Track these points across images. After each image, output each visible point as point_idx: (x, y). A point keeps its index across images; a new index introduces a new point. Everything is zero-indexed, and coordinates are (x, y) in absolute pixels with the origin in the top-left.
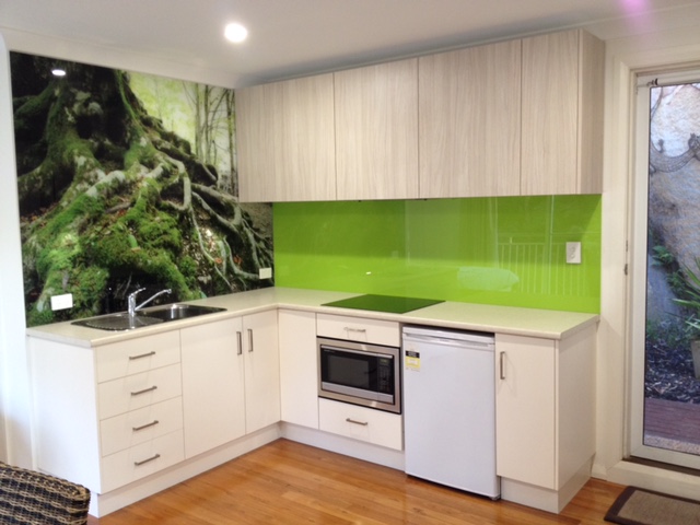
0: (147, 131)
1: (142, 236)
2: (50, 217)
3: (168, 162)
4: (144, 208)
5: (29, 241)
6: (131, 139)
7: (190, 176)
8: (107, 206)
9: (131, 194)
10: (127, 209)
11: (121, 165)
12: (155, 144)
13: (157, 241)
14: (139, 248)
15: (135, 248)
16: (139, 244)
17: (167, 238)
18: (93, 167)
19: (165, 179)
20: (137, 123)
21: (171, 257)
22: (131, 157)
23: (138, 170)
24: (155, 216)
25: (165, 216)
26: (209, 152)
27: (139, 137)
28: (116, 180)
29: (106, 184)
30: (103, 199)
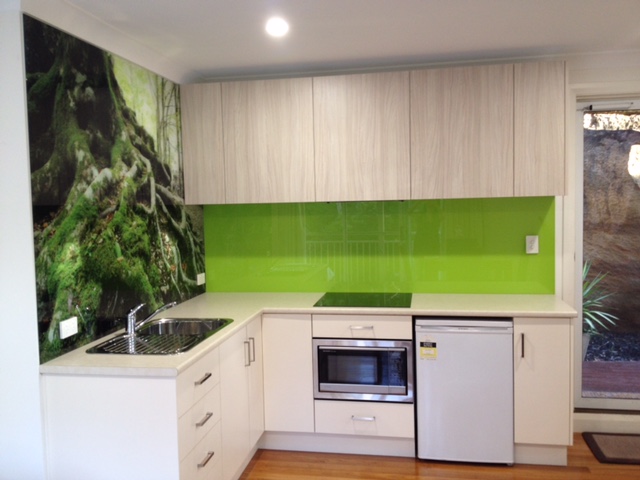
0: (126, 125)
1: (125, 242)
2: (58, 223)
3: (140, 159)
4: (126, 211)
6: (116, 133)
7: (154, 176)
8: (100, 210)
9: (116, 195)
10: (113, 212)
11: (109, 162)
12: (132, 139)
13: (134, 249)
14: (122, 258)
16: (122, 253)
18: (89, 164)
19: (139, 179)
20: (119, 114)
21: (144, 266)
22: (116, 153)
23: (121, 168)
24: (133, 220)
25: (139, 220)
26: (165, 150)
27: (121, 130)
28: (106, 180)
29: (98, 183)
30: (97, 201)
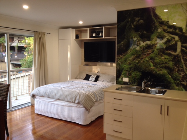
0: (161, 26)
1: (156, 63)
2: (125, 55)
3: (170, 36)
4: (157, 53)
5: (118, 62)
6: (154, 30)
7: (181, 41)
8: (143, 53)
9: (152, 49)
10: (150, 54)
11: (149, 39)
12: (165, 30)
13: (162, 66)
14: (154, 67)
15: (152, 67)
16: (154, 66)
17: (167, 65)
18: (139, 41)
19: (168, 43)
20: (157, 24)
21: (168, 72)
22: (154, 36)
23: (156, 40)
24: (162, 57)
25: (167, 57)
27: (158, 29)
28: (147, 44)
29: (143, 46)
30: (141, 50)
